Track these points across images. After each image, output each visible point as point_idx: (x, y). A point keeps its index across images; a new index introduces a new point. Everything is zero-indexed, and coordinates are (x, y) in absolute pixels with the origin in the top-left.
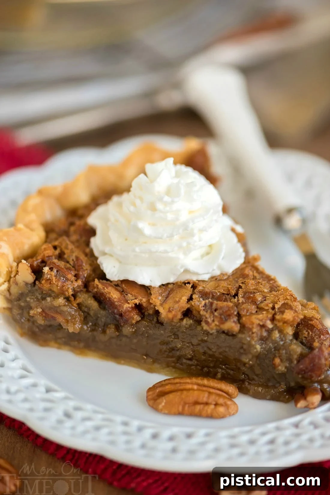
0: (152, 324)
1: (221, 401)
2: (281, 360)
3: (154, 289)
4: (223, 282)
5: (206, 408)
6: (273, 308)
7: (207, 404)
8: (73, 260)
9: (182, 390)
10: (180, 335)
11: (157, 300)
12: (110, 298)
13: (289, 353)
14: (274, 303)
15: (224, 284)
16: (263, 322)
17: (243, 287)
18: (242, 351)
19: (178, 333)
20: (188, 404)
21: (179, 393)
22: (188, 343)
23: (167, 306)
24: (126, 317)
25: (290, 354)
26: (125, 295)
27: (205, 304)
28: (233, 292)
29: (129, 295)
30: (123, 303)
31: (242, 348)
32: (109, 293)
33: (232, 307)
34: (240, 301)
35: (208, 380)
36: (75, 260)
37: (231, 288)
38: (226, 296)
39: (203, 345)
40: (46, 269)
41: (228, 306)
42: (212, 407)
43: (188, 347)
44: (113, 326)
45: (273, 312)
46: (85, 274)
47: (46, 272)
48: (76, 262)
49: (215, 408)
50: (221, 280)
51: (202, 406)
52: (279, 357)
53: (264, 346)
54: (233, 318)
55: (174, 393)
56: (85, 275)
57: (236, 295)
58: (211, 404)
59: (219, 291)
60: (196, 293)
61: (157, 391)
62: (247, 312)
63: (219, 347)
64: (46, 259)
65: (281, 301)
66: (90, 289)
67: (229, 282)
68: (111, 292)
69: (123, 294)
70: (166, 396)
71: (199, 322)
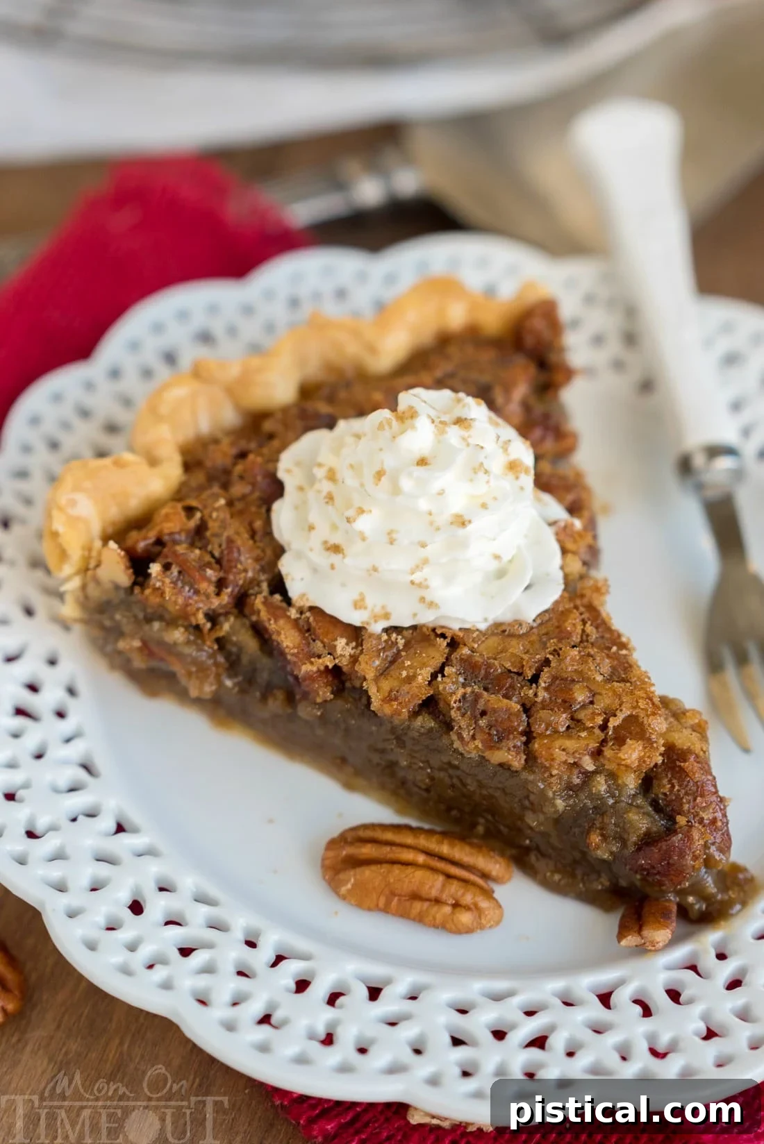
0: (357, 708)
1: (468, 899)
2: (604, 837)
3: (370, 640)
4: (514, 642)
5: (435, 909)
6: (604, 727)
7: (437, 901)
8: (220, 546)
9: (394, 862)
10: (409, 744)
11: (368, 668)
12: (278, 644)
13: (621, 825)
14: (610, 713)
15: (517, 648)
16: (575, 758)
17: (553, 664)
18: (527, 803)
19: (404, 738)
20: (400, 895)
21: (384, 868)
22: (423, 762)
23: (386, 685)
24: (305, 686)
25: (624, 830)
26: (311, 641)
27: (464, 696)
28: (529, 674)
29: (319, 644)
30: (301, 661)
31: (527, 797)
32: (279, 633)
33: (517, 715)
34: (539, 699)
35: (452, 846)
36: (224, 546)
37: (528, 662)
38: (512, 678)
39: (451, 771)
40: (155, 569)
41: (508, 710)
42: (447, 909)
43: (420, 768)
44: (280, 695)
45: (602, 736)
46: (240, 579)
47: (154, 575)
48: (226, 552)
49: (453, 913)
50: (512, 636)
51: (426, 904)
52: (602, 829)
53: (571, 802)
54: (514, 738)
55: (374, 868)
56: (241, 582)
57: (535, 679)
58: (445, 903)
59: (502, 663)
60: (454, 662)
61: (344, 853)
62: (547, 730)
63: (481, 785)
64: (166, 538)
65: (624, 709)
66: (247, 611)
67: (527, 643)
68: (283, 632)
69: (307, 638)
70: (358, 870)
71: (448, 726)
